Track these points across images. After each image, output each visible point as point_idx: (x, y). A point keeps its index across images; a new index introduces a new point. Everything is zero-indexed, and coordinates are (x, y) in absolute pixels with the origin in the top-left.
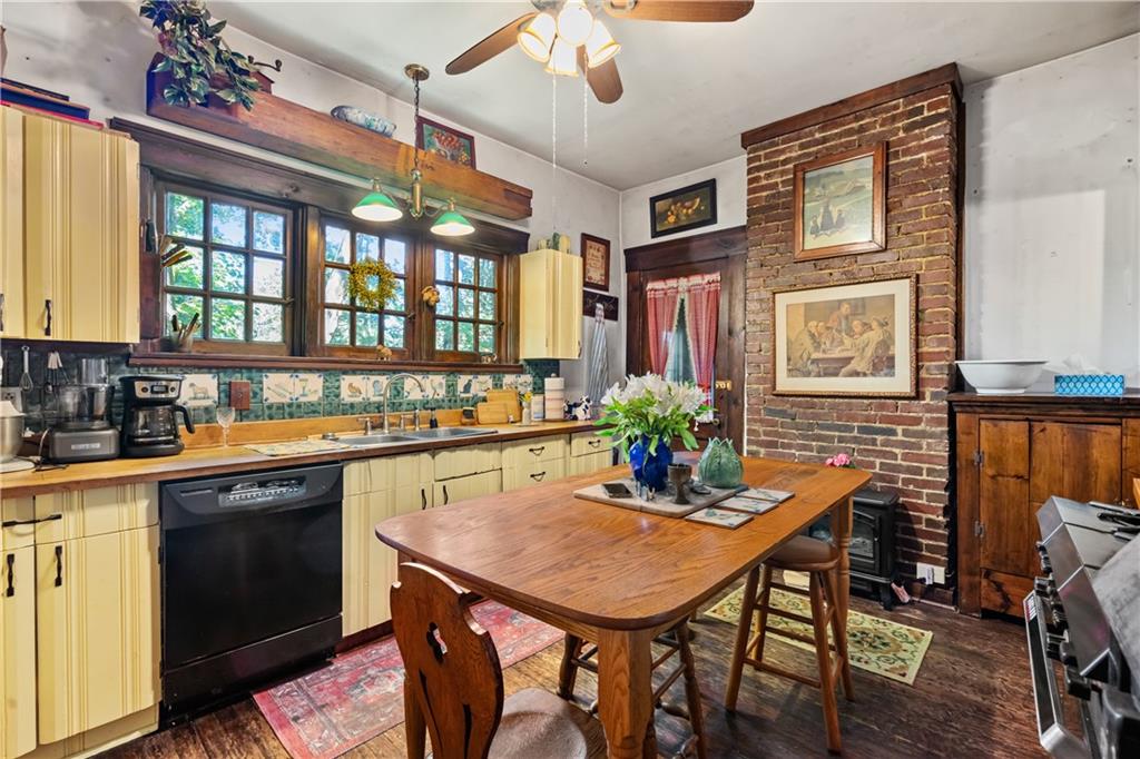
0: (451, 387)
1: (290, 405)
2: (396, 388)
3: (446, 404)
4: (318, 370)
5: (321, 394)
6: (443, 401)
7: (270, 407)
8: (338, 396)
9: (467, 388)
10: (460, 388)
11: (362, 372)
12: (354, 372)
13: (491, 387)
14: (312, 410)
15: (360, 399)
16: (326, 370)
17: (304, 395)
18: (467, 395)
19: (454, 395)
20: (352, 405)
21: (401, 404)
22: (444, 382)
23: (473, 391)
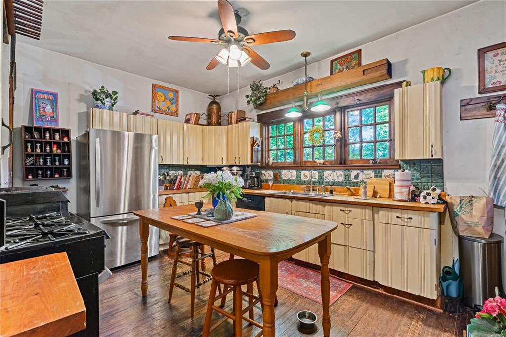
0: (347, 177)
1: (288, 180)
2: (320, 176)
3: (344, 184)
4: (295, 169)
5: (295, 177)
6: (343, 182)
7: (283, 180)
8: (300, 178)
9: (356, 177)
10: (352, 177)
11: (308, 170)
12: (305, 170)
13: (373, 176)
14: (293, 182)
15: (307, 180)
16: (297, 169)
17: (291, 177)
18: (357, 181)
19: (349, 180)
20: (305, 181)
21: (322, 182)
22: (343, 174)
23: (360, 178)
